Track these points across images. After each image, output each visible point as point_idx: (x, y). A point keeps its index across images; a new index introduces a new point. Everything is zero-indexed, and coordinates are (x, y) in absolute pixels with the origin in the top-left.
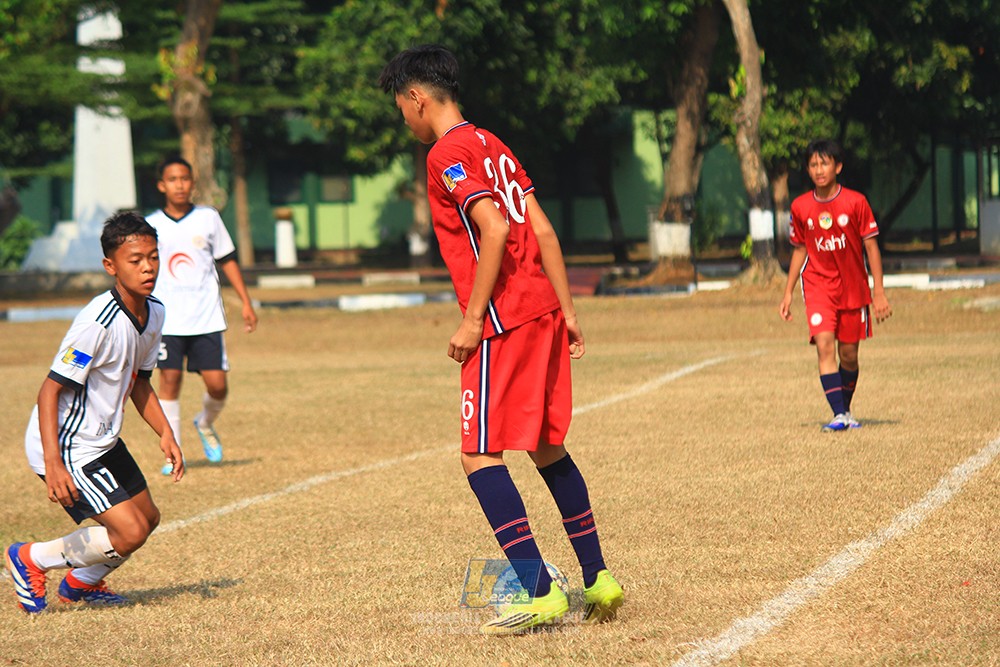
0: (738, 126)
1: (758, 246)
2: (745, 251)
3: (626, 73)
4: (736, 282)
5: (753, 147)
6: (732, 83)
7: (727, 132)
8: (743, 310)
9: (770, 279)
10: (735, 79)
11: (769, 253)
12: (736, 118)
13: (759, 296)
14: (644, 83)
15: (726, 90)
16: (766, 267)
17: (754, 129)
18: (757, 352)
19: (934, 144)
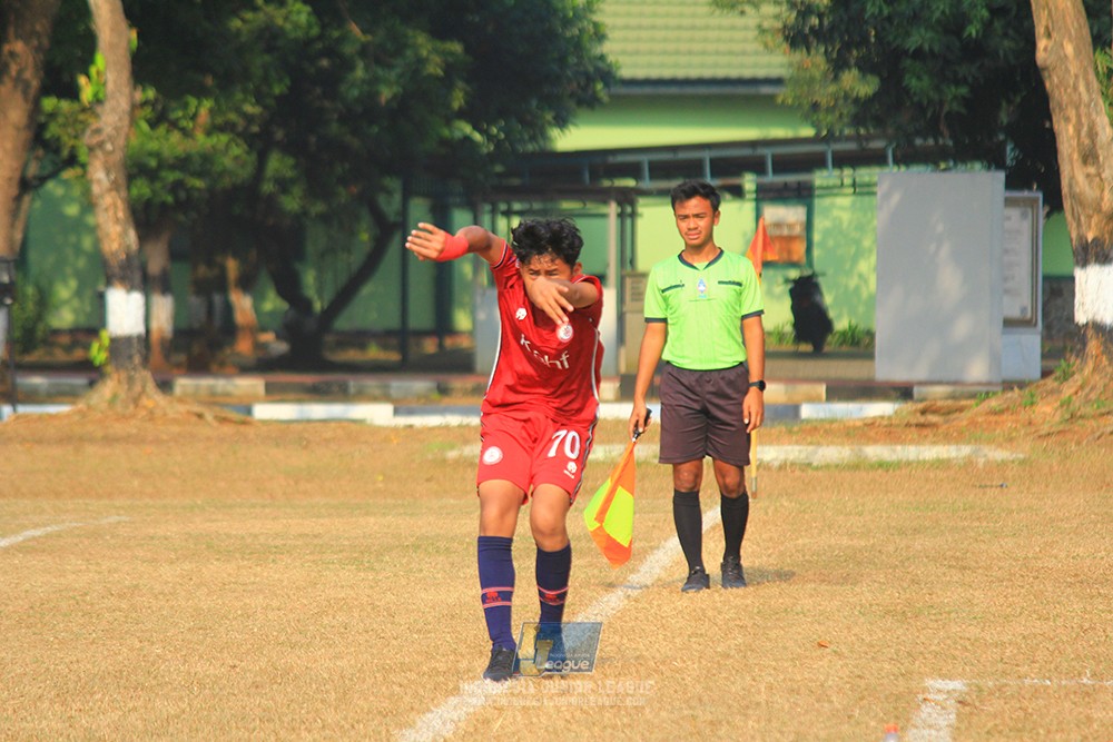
0: (91, 149)
1: (119, 346)
2: (98, 354)
4: (81, 405)
5: (115, 186)
6: (82, 80)
7: (72, 160)
8: (90, 449)
9: (136, 401)
10: (88, 75)
11: (137, 359)
12: (88, 139)
13: (118, 428)
15: (72, 93)
16: (130, 380)
17: (118, 156)
18: (114, 519)
19: (407, 194)
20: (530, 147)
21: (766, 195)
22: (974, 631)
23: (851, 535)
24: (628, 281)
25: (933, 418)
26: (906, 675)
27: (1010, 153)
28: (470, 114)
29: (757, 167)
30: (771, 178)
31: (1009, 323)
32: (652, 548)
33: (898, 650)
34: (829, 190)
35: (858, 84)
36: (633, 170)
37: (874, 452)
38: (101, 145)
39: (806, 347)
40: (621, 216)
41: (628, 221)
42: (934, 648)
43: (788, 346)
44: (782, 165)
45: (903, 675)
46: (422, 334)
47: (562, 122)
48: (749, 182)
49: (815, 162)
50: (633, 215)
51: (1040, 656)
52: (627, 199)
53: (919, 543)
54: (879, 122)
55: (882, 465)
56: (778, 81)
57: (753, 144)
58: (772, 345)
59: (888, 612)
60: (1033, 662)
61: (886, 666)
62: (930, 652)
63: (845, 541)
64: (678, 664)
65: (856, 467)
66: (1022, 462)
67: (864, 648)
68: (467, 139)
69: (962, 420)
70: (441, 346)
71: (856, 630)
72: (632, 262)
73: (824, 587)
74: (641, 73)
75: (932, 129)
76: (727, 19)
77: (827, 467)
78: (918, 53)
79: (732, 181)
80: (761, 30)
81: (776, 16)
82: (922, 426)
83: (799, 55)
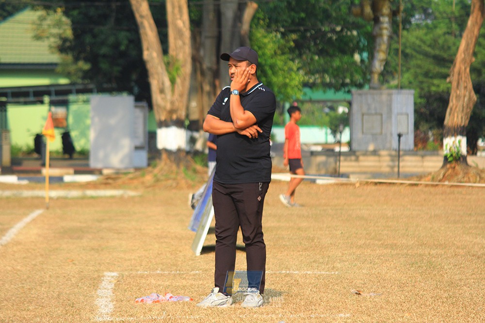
21: (53, 103)
22: (122, 255)
23: (80, 222)
24: (4, 134)
25: (110, 181)
27: (136, 90)
29: (49, 93)
30: (55, 98)
31: (137, 148)
33: (95, 263)
34: (75, 102)
35: (85, 66)
36: (5, 95)
37: (90, 193)
39: (67, 156)
41: (4, 113)
42: (108, 261)
43: (60, 156)
44: (58, 93)
45: (97, 271)
48: (46, 99)
49: (67, 92)
51: (144, 263)
53: (104, 225)
54: (91, 78)
55: (92, 198)
56: (56, 64)
58: (55, 155)
59: (93, 249)
60: (141, 265)
61: (91, 268)
62: (107, 263)
63: (78, 224)
65: (83, 198)
66: (141, 196)
69: (120, 182)
71: (81, 255)
73: (71, 240)
75: (109, 81)
76: (39, 43)
77: (73, 199)
78: (104, 56)
79: (40, 99)
80: (50, 47)
81: (55, 42)
82: (106, 184)
83: (63, 56)
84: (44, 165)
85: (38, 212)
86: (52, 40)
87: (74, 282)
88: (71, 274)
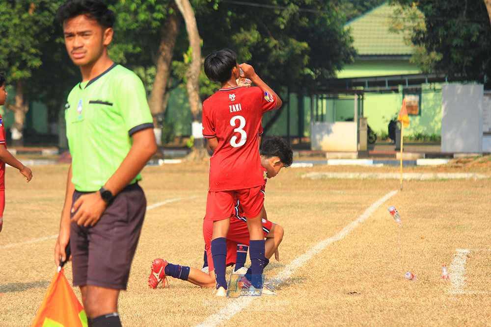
0: (188, 78)
1: (196, 141)
2: (189, 142)
3: (130, 48)
4: (184, 160)
5: (195, 90)
6: (185, 56)
7: (182, 82)
8: (188, 174)
9: (202, 159)
10: (186, 54)
11: (202, 145)
12: (187, 75)
13: (196, 168)
14: (140, 53)
15: (181, 59)
16: (200, 152)
17: (196, 80)
18: (194, 197)
19: (289, 92)
20: (329, 77)
21: (406, 92)
22: (472, 234)
23: (433, 202)
24: (361, 121)
25: (460, 164)
26: (450, 248)
27: (486, 79)
28: (310, 66)
29: (403, 83)
30: (407, 86)
31: (485, 134)
32: (368, 207)
33: (447, 240)
34: (427, 91)
35: (436, 56)
36: (363, 84)
37: (441, 175)
38: (191, 77)
39: (419, 142)
40: (359, 99)
41: (361, 101)
42: (459, 239)
44: (411, 82)
45: (448, 247)
46: (294, 137)
47: (340, 68)
48: (400, 88)
49: (422, 81)
50: (363, 99)
52: (360, 93)
53: (455, 205)
54: (443, 68)
55: (443, 180)
56: (410, 55)
57: (402, 76)
58: (408, 141)
59: (444, 227)
61: (444, 245)
63: (431, 204)
64: (375, 244)
65: (435, 180)
66: (489, 179)
67: (436, 239)
68: (309, 75)
69: (469, 165)
70: (300, 141)
71: (434, 233)
72: (362, 114)
73: (423, 219)
74: (365, 53)
75: (460, 71)
76: (394, 35)
77: (425, 180)
78: (456, 47)
79: (395, 88)
80: (404, 39)
81: (410, 34)
82: (456, 167)
83: (417, 47)
84: (398, 149)
85: (393, 193)
86: (407, 32)
87: (428, 258)
88: (425, 250)
